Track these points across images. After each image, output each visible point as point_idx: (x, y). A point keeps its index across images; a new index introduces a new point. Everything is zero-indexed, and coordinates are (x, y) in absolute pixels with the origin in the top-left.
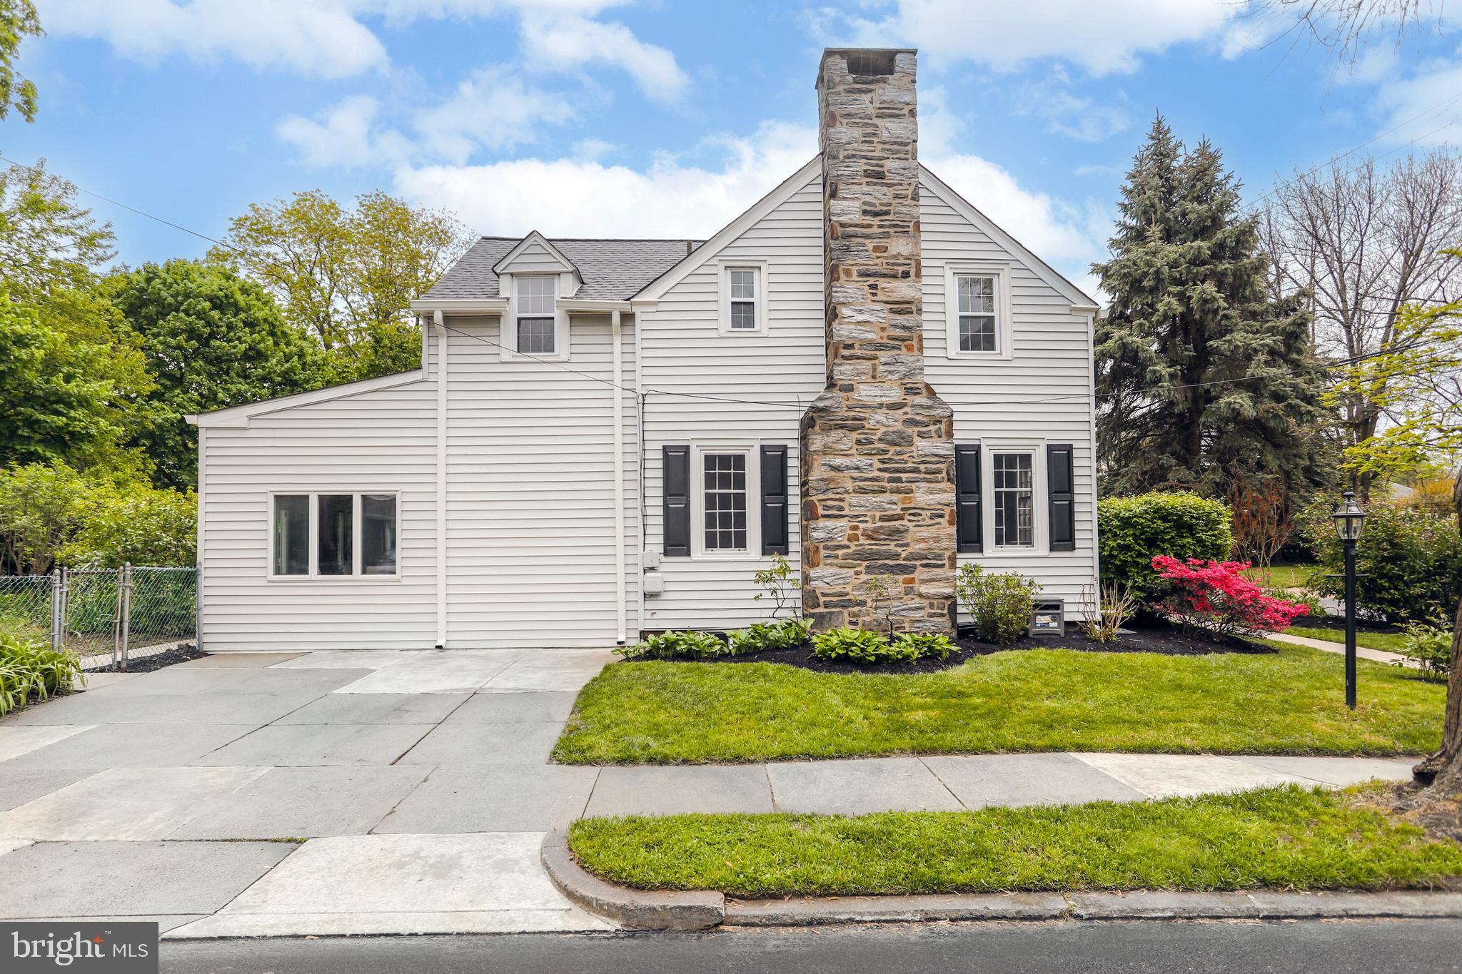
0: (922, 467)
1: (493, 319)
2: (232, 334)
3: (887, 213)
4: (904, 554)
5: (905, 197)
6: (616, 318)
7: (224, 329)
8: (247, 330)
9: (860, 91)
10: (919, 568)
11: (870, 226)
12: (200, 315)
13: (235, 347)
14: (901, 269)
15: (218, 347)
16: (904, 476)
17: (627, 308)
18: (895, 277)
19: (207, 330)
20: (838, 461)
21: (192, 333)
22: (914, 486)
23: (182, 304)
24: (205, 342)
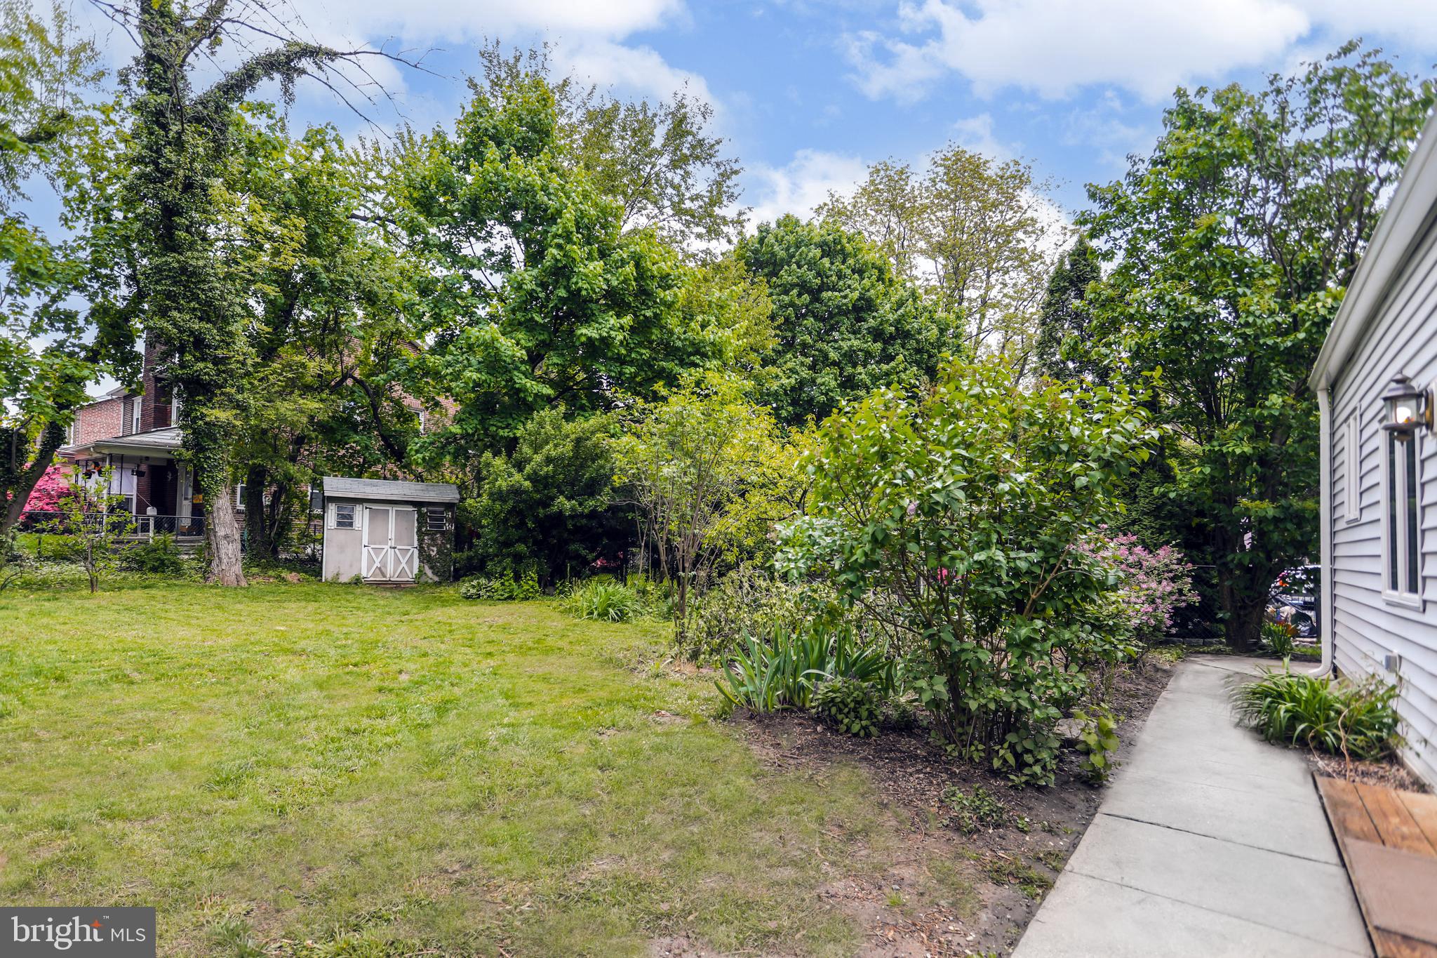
2: (841, 283)
7: (834, 278)
8: (856, 276)
12: (812, 264)
13: (845, 297)
15: (830, 299)
19: (818, 281)
21: (803, 287)
23: (793, 256)
24: (815, 294)
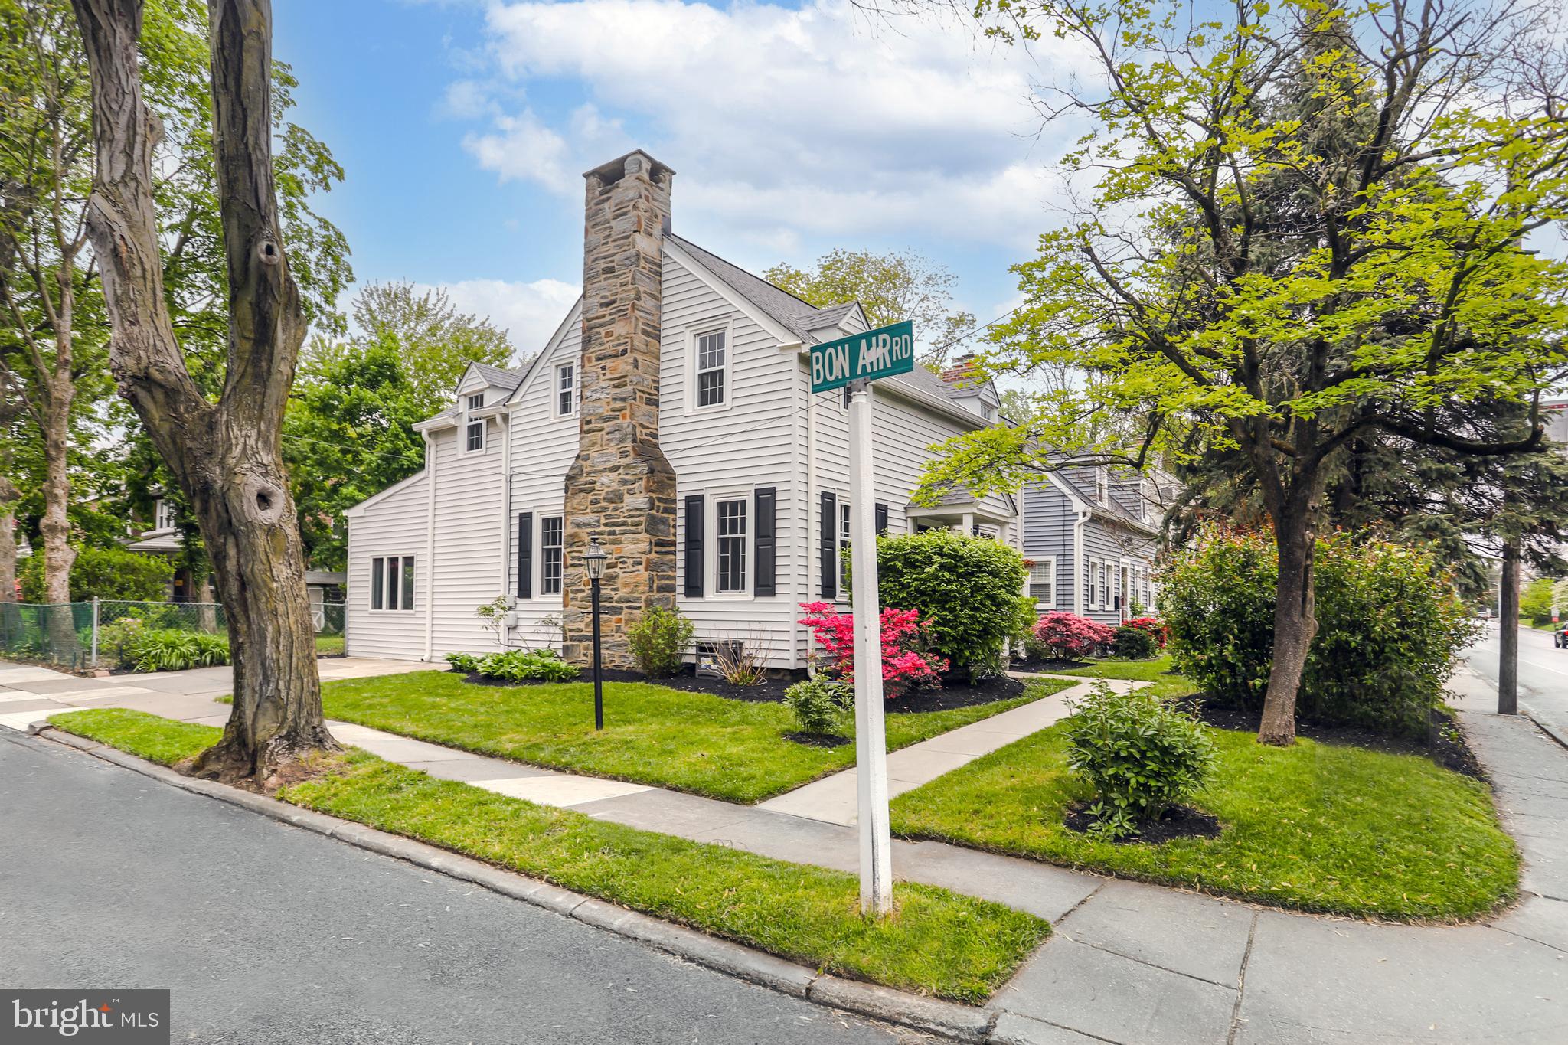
0: (629, 520)
1: (453, 430)
3: (614, 302)
4: (616, 598)
5: (626, 284)
6: (499, 419)
9: (604, 201)
10: (625, 611)
11: (604, 316)
14: (621, 348)
16: (617, 529)
17: (504, 411)
18: (616, 356)
20: (581, 519)
22: (623, 537)
